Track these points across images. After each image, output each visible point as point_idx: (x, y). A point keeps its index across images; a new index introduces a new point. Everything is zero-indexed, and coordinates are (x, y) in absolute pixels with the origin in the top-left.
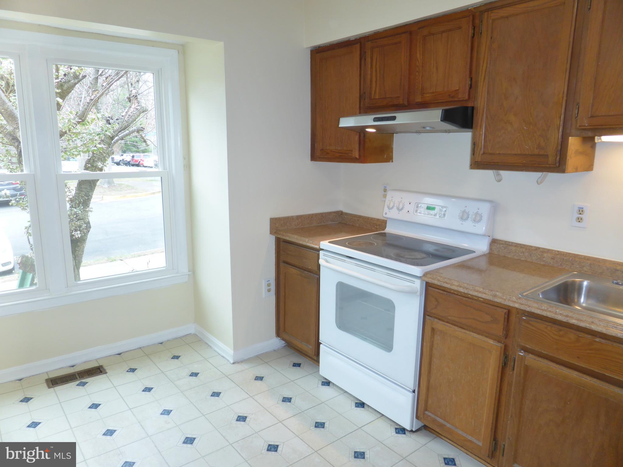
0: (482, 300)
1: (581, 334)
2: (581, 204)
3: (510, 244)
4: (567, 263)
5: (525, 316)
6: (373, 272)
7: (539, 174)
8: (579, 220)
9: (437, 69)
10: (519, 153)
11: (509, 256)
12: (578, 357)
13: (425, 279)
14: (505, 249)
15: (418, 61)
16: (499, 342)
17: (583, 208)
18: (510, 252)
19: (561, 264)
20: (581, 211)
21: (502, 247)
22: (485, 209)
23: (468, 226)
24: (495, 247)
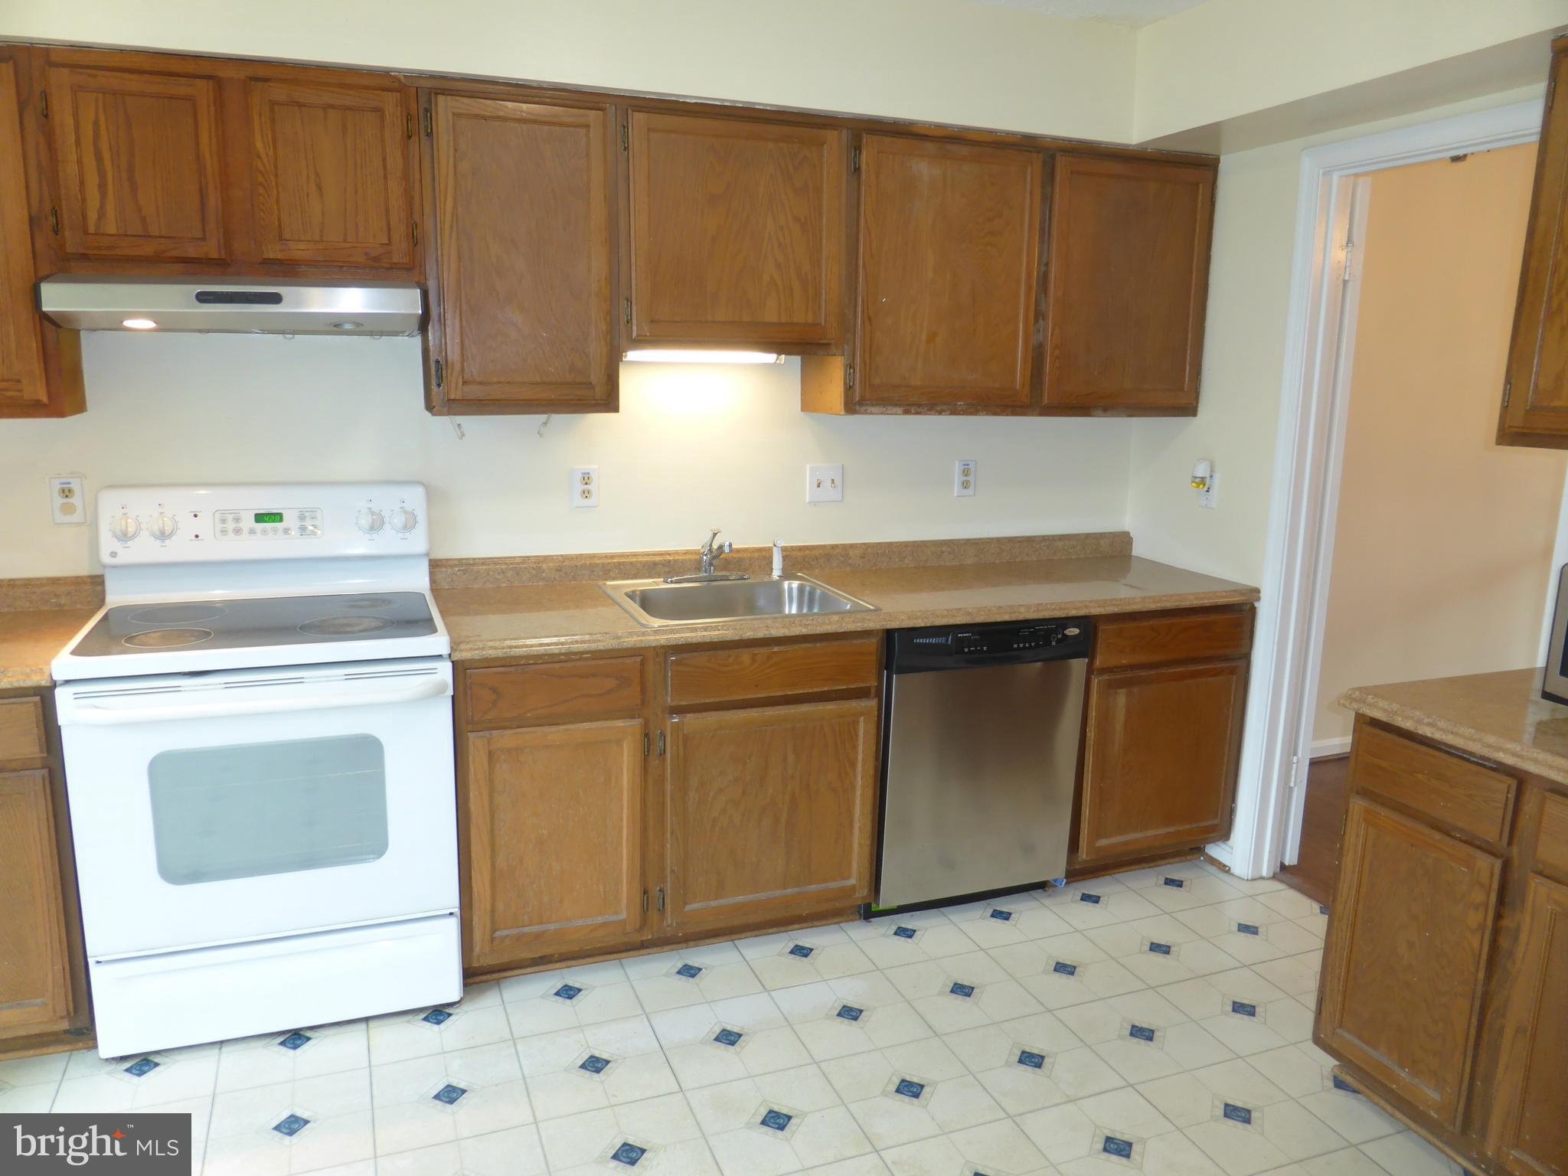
0: (589, 655)
1: (757, 650)
2: (586, 468)
3: (471, 562)
4: (584, 572)
5: (673, 654)
6: (301, 685)
7: (543, 417)
8: (586, 494)
9: (319, 188)
10: (539, 380)
11: (476, 586)
12: (757, 686)
13: (463, 656)
14: (464, 574)
15: (259, 157)
16: (632, 717)
17: (589, 474)
18: (476, 579)
19: (574, 577)
20: (586, 479)
21: (459, 570)
22: (415, 498)
23: (388, 542)
24: (443, 576)
